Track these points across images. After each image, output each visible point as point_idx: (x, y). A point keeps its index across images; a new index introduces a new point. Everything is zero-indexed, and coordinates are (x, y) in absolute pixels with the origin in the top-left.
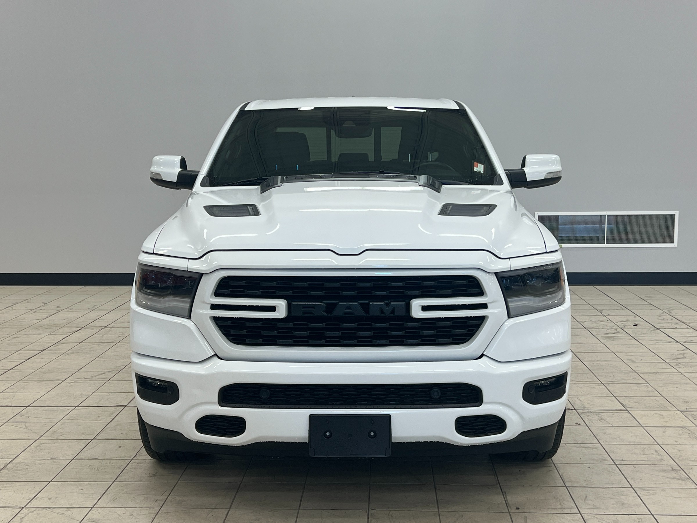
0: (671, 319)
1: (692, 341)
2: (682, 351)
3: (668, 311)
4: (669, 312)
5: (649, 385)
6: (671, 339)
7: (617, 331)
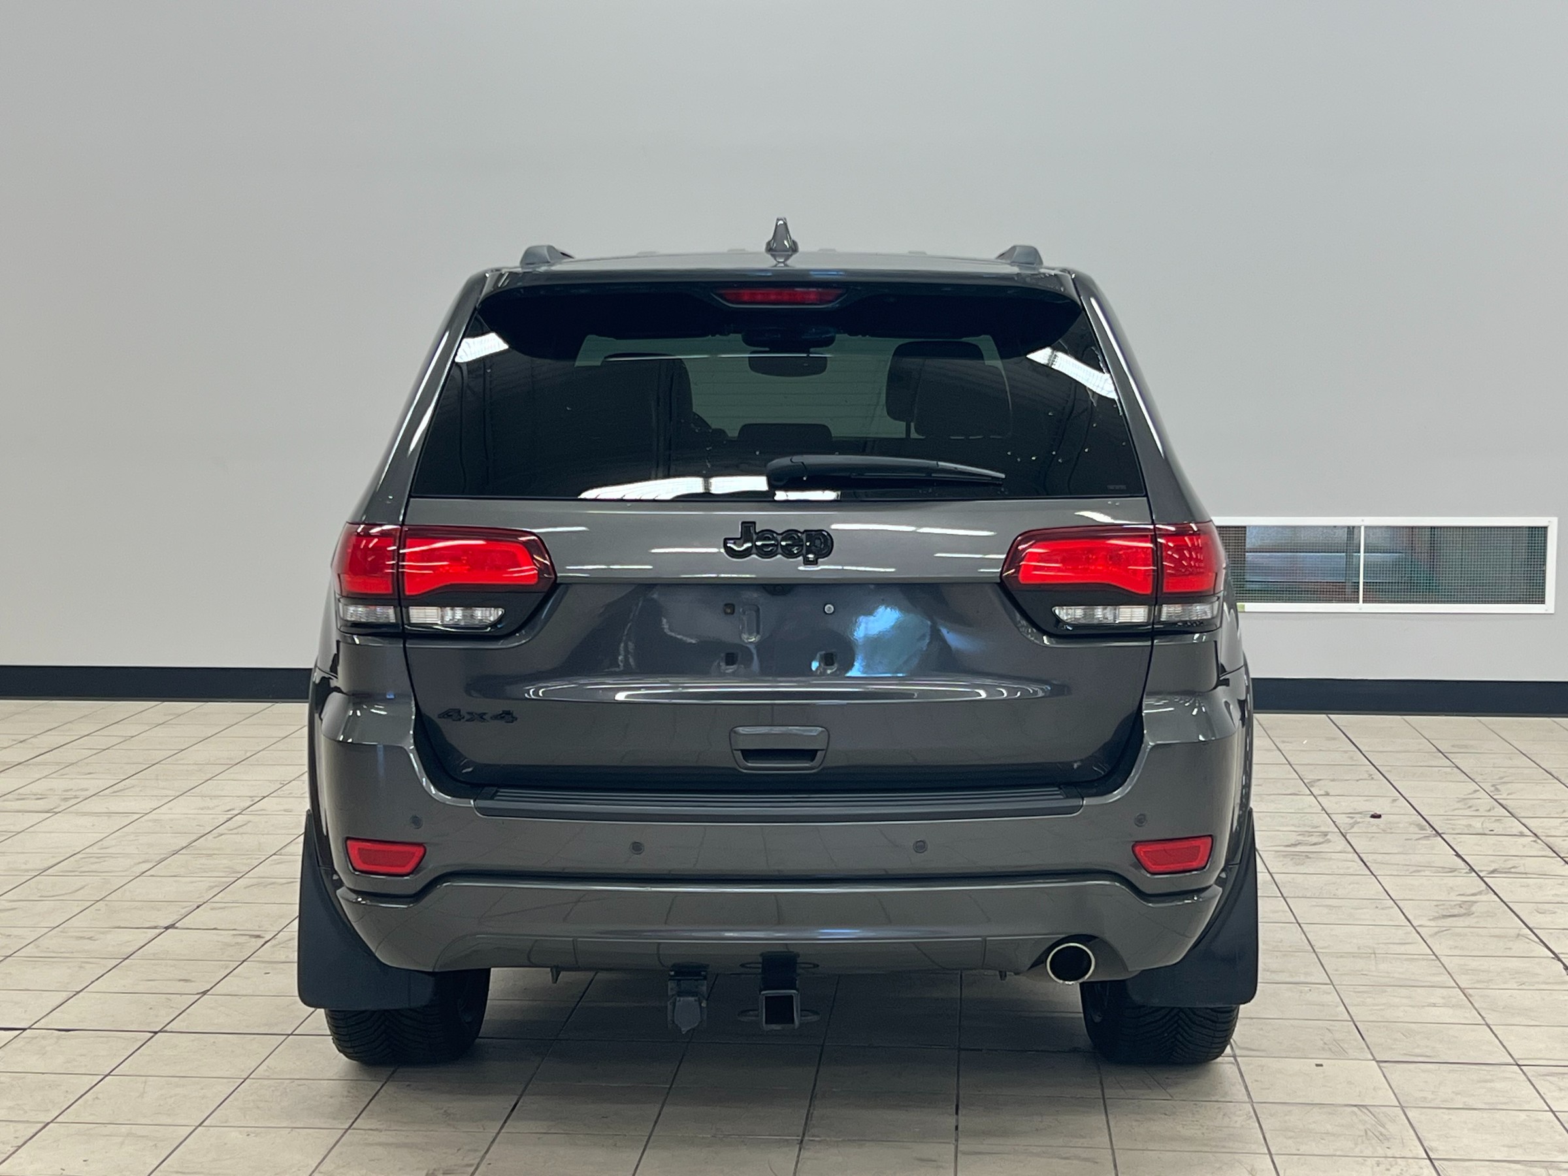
0: (1488, 808)
1: (1513, 870)
2: (1473, 895)
3: (1493, 786)
4: (1493, 789)
5: (1331, 986)
6: (1460, 861)
7: (1321, 840)
